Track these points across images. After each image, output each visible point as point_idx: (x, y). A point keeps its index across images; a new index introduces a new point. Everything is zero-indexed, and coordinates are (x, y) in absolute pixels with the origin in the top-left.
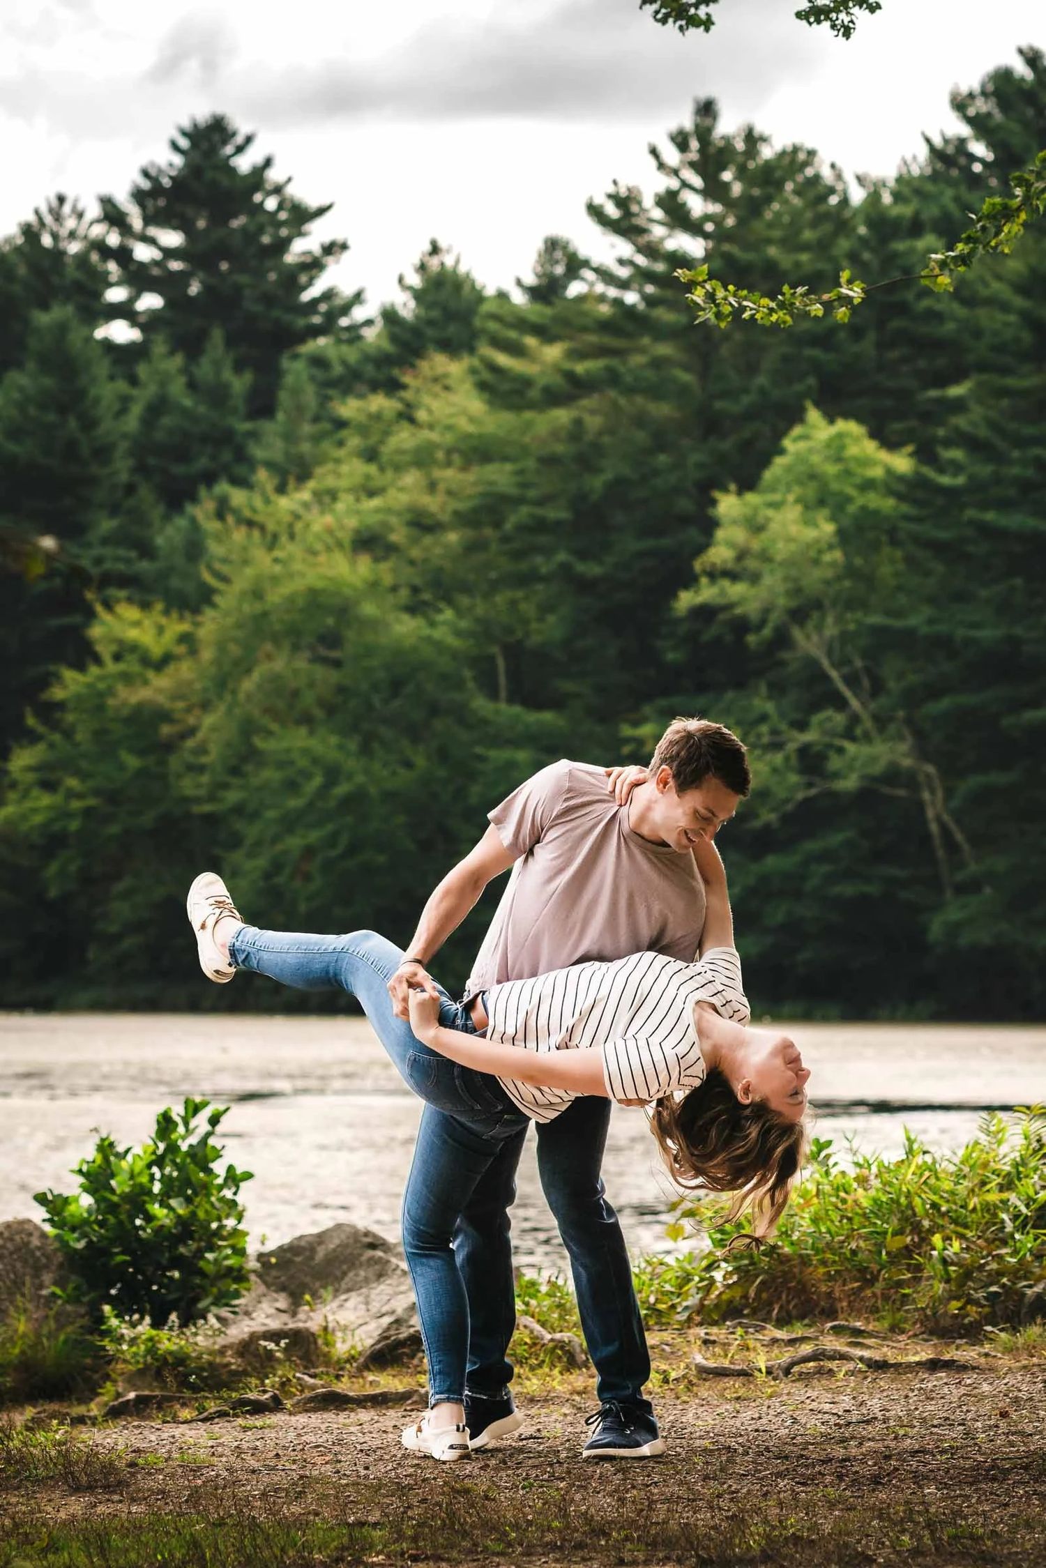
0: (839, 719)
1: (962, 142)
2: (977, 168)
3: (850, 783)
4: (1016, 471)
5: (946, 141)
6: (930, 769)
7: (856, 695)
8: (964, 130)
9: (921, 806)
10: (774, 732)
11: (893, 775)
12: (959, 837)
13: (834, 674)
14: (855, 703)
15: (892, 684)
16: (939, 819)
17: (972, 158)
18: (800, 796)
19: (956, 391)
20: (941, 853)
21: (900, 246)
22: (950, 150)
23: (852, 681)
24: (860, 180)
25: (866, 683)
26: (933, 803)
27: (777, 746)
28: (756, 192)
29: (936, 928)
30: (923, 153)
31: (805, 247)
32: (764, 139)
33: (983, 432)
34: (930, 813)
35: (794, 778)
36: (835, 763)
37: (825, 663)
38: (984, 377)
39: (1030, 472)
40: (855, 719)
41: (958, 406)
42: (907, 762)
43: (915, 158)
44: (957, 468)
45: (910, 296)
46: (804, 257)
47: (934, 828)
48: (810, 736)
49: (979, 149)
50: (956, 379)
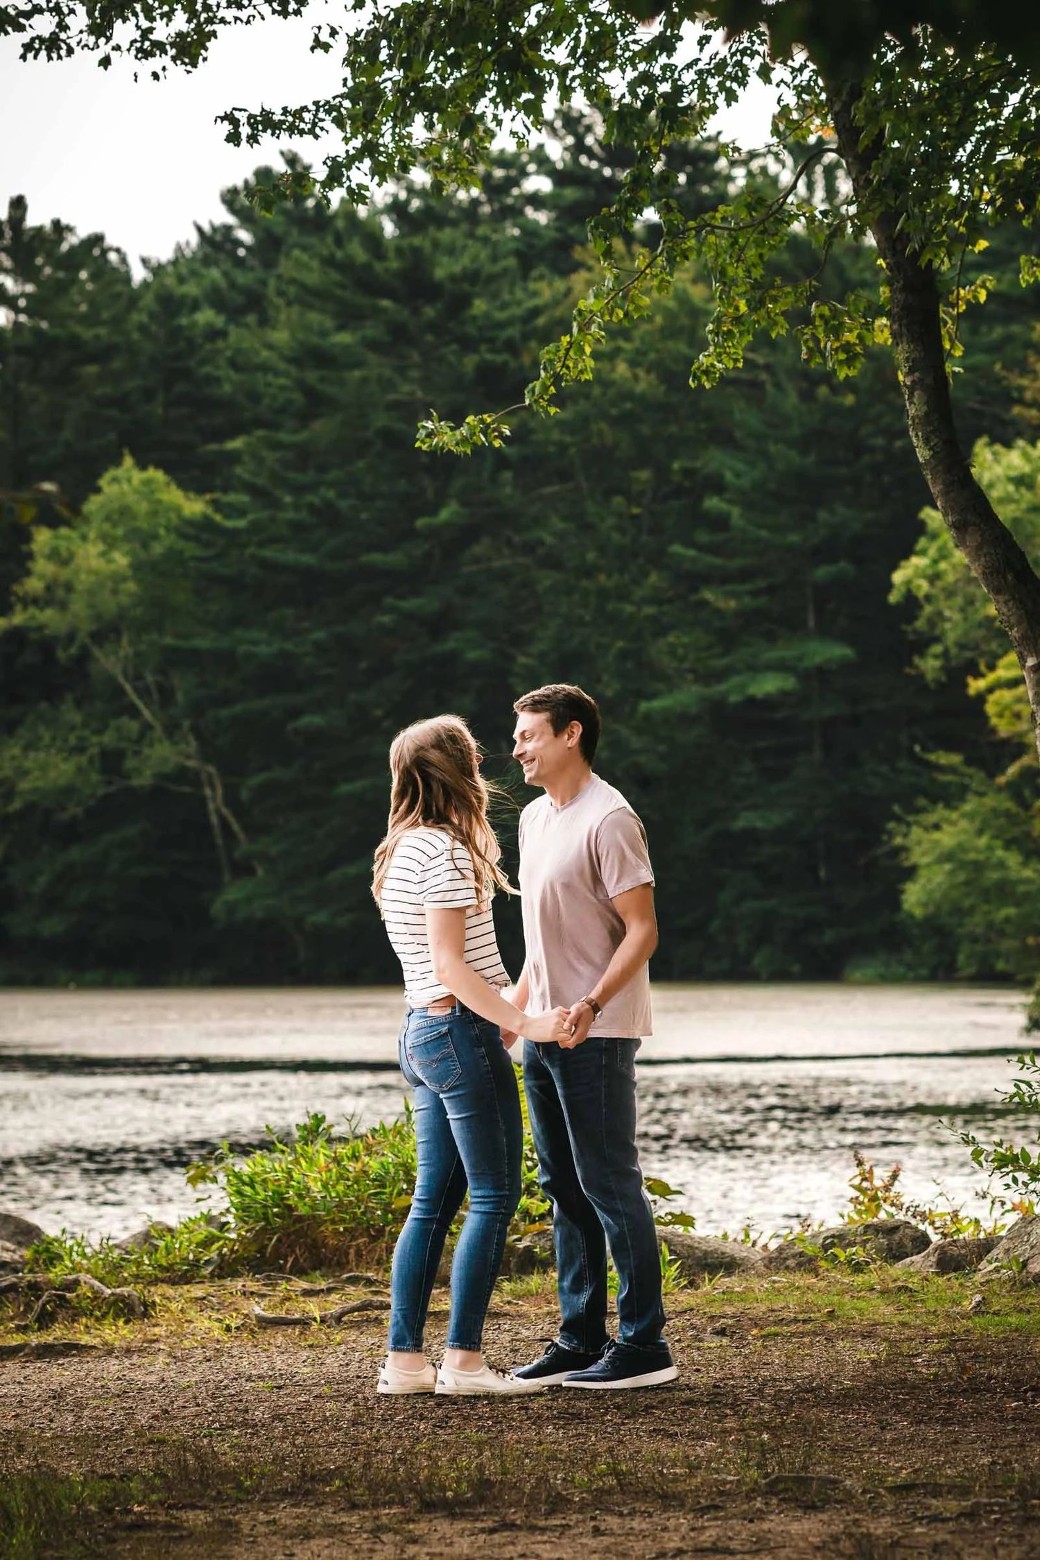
0: (134, 726)
1: (228, 229)
2: (241, 252)
3: (143, 780)
4: (290, 515)
5: (214, 229)
6: (211, 769)
7: (146, 705)
8: (231, 220)
9: (203, 801)
10: (81, 739)
11: (182, 774)
12: (236, 827)
13: (128, 688)
14: (147, 714)
15: (180, 696)
16: (218, 811)
17: (238, 243)
18: (101, 792)
19: (236, 444)
20: (219, 841)
21: (184, 321)
22: (218, 238)
23: (144, 693)
24: (145, 261)
25: (156, 696)
26: (214, 799)
27: (80, 749)
28: (61, 274)
29: (217, 908)
30: (194, 239)
31: (103, 323)
32: (70, 229)
33: (260, 481)
34: (211, 806)
35: (95, 777)
36: (130, 763)
37: (121, 679)
38: (260, 433)
39: (304, 516)
40: (147, 727)
41: (234, 458)
42: (191, 763)
43: (188, 243)
44: (240, 512)
45: (192, 363)
46: (102, 331)
47: (214, 819)
48: (108, 738)
49: (244, 236)
50: (233, 435)
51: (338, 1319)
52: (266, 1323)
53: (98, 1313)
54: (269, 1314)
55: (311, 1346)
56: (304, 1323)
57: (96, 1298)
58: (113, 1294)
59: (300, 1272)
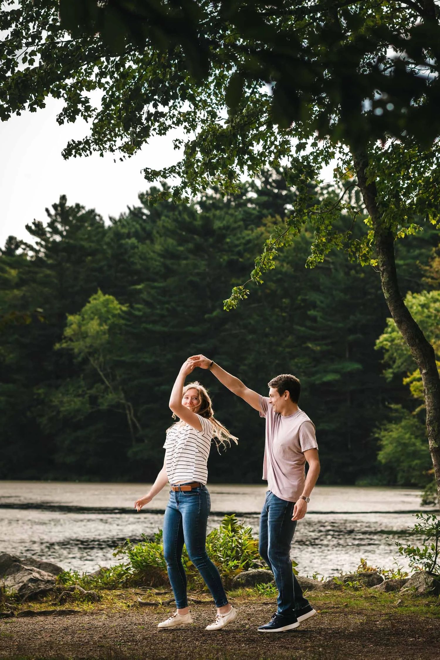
0: (103, 387)
1: (140, 209)
2: (144, 217)
3: (104, 406)
4: (158, 311)
5: (134, 208)
6: (130, 404)
7: (108, 381)
8: (141, 205)
9: (126, 415)
10: (83, 391)
11: (118, 405)
12: (138, 425)
13: (101, 373)
14: (107, 383)
15: (118, 378)
16: (132, 420)
17: (143, 214)
18: (90, 411)
19: (139, 287)
20: (132, 430)
21: (123, 242)
22: (136, 212)
23: (106, 376)
24: (111, 218)
25: (110, 376)
26: (130, 414)
27: (82, 396)
28: (79, 224)
29: (130, 453)
30: (127, 212)
31: (92, 242)
32: (82, 207)
33: (150, 299)
34: (128, 416)
35: (88, 406)
36: (100, 400)
37: (99, 370)
38: (148, 283)
39: (165, 313)
40: (107, 387)
41: (140, 291)
42: (123, 401)
43: (125, 214)
44: (140, 310)
45: (126, 257)
46: (92, 245)
47: (130, 422)
48: (93, 391)
49: (146, 211)
50: (139, 284)
51: (168, 603)
52: (142, 604)
53: (81, 600)
54: (143, 601)
55: (158, 613)
56: (156, 605)
57: (81, 594)
58: (87, 593)
59: (155, 586)
